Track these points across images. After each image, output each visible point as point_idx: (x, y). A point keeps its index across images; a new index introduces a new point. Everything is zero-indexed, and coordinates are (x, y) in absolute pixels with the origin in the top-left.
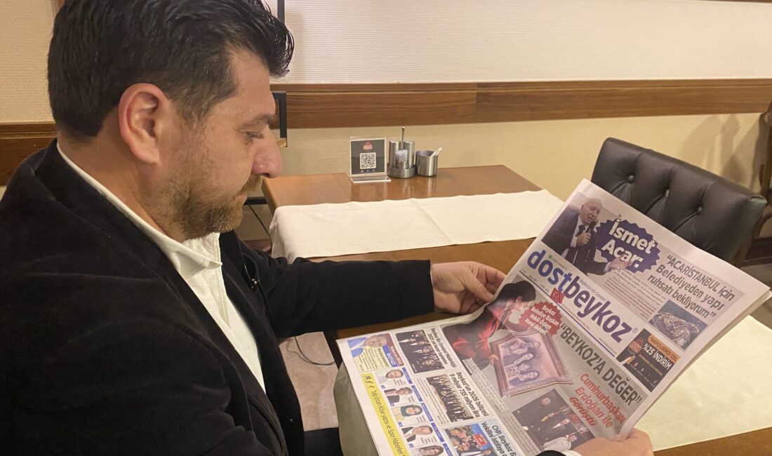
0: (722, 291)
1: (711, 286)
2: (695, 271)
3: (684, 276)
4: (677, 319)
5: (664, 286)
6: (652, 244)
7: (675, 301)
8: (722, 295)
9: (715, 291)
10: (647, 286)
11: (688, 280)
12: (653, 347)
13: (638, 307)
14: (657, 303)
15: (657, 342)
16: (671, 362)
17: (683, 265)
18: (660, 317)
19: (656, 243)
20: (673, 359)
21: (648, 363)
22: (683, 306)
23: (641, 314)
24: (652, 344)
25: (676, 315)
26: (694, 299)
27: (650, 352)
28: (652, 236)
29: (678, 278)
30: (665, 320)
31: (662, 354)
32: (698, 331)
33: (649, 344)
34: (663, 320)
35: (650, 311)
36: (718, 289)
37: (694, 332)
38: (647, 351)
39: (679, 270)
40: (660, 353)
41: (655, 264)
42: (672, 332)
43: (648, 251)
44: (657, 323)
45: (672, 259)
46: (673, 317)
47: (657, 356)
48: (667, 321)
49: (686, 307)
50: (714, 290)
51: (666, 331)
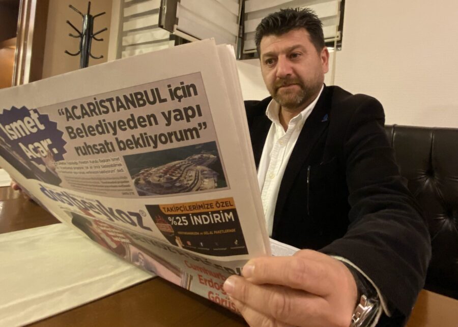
0: (173, 94)
1: (151, 99)
2: (104, 101)
3: (101, 117)
4: (163, 168)
5: (99, 147)
6: (35, 116)
7: (129, 152)
8: (180, 98)
9: (165, 100)
10: (87, 162)
11: (112, 117)
12: (180, 216)
13: (112, 190)
14: (119, 171)
15: (177, 207)
16: (228, 212)
17: (82, 107)
18: (142, 182)
19: (35, 111)
20: (228, 206)
21: (198, 234)
22: (150, 149)
23: (124, 194)
24: (173, 213)
25: (156, 164)
26: (151, 131)
27: (182, 222)
28: (24, 108)
29: (97, 126)
30: (150, 179)
31: (201, 214)
32: (212, 156)
33: (171, 216)
34: (149, 183)
35: (125, 184)
36: (165, 94)
37: (210, 161)
38: (179, 224)
39: (86, 116)
40: (197, 215)
41: (62, 133)
42: (178, 184)
43: (42, 127)
44: (148, 190)
45: (64, 111)
46: (154, 170)
47: (196, 220)
48: (154, 179)
49: (155, 147)
50: (162, 101)
51: (168, 188)
